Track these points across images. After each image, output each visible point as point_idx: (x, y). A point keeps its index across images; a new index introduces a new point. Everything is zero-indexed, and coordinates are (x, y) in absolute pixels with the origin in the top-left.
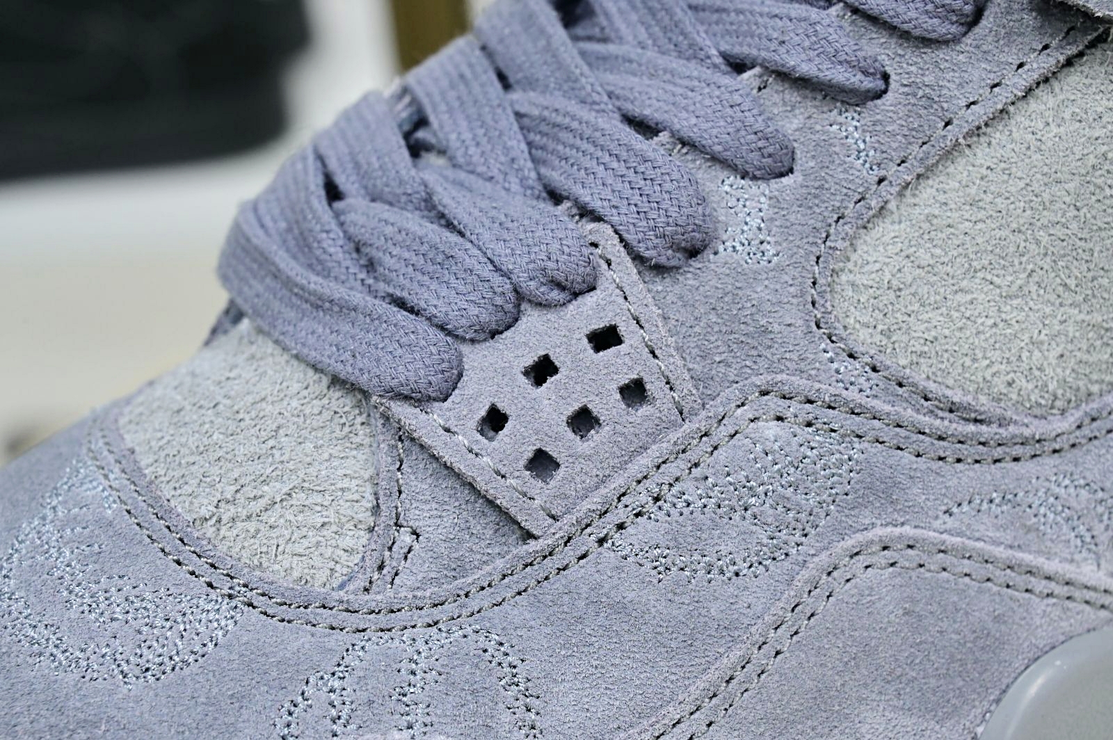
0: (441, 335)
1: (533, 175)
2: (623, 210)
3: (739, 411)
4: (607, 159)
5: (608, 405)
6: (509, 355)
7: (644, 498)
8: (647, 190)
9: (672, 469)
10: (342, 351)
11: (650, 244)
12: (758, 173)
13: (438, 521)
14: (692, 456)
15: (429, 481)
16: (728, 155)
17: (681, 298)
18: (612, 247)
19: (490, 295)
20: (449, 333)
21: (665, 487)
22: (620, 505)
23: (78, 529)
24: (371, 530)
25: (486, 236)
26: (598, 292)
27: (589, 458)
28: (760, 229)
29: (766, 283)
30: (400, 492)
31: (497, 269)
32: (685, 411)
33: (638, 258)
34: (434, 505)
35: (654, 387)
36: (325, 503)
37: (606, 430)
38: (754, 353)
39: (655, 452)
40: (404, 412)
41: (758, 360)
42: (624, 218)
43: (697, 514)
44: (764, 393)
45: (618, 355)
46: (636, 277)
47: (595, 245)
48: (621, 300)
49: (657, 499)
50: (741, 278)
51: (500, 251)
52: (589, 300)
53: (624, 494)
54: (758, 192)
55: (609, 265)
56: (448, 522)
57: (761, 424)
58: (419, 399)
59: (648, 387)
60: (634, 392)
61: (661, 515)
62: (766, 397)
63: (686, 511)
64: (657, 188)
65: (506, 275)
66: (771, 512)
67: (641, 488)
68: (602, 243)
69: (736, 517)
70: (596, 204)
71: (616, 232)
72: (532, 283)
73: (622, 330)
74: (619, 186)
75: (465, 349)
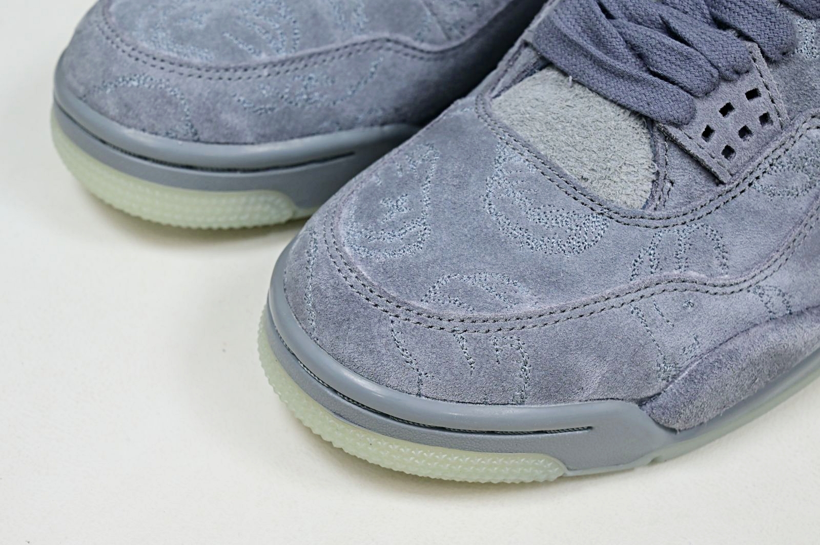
0: (689, 96)
1: (707, 12)
2: (763, 37)
3: (804, 125)
4: (751, 11)
5: (754, 125)
6: (714, 104)
7: (767, 165)
8: (772, 27)
9: (779, 152)
10: (640, 101)
11: (773, 52)
12: (813, 17)
13: (682, 177)
14: (786, 146)
15: (679, 160)
16: (802, 9)
17: (780, 74)
18: (758, 54)
19: (710, 78)
20: (691, 94)
21: (775, 161)
22: (758, 169)
23: (519, 182)
24: (653, 181)
25: (705, 49)
26: (750, 74)
27: (747, 149)
28: (812, 42)
29: (815, 67)
30: (666, 164)
31: (712, 65)
32: (784, 126)
33: (767, 59)
34: (681, 170)
35: (773, 116)
36: (636, 170)
37: (755, 136)
38: (809, 99)
39: (773, 146)
40: (672, 130)
41: (811, 102)
42: (763, 41)
43: (787, 171)
44: (813, 117)
45: (759, 103)
46: (766, 67)
47: (751, 52)
48: (760, 78)
49: (771, 165)
50: (804, 65)
51: (713, 56)
52: (747, 78)
53: (759, 164)
54: (811, 25)
55: (755, 61)
56: (686, 178)
57: (811, 130)
58: (678, 125)
59: (771, 116)
60: (765, 119)
61: (773, 172)
62: (813, 119)
63: (782, 170)
64: (777, 26)
65: (717, 68)
66: (812, 168)
67: (766, 161)
68: (754, 52)
69: (800, 171)
70: (750, 34)
71: (759, 47)
72: (727, 72)
73: (761, 90)
74: (759, 25)
75: (696, 101)
